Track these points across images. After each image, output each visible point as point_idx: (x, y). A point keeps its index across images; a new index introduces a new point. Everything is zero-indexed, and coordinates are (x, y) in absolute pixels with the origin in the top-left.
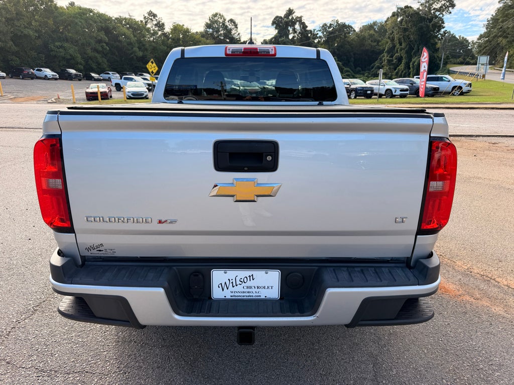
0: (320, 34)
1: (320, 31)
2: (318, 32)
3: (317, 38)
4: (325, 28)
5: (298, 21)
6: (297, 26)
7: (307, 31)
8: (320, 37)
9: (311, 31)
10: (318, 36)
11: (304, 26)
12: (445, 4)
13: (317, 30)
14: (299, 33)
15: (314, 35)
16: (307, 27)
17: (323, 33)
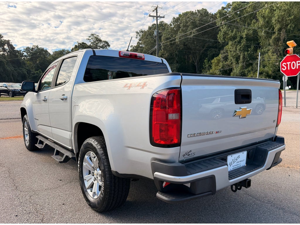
0: (25, 54)
1: (24, 52)
2: (24, 53)
3: (23, 56)
4: (29, 50)
5: (6, 43)
6: (6, 47)
7: (15, 50)
8: (25, 56)
9: (18, 51)
10: (24, 55)
11: (11, 47)
12: (104, 44)
13: (23, 51)
14: (8, 51)
15: (21, 54)
16: (14, 48)
17: (27, 53)
